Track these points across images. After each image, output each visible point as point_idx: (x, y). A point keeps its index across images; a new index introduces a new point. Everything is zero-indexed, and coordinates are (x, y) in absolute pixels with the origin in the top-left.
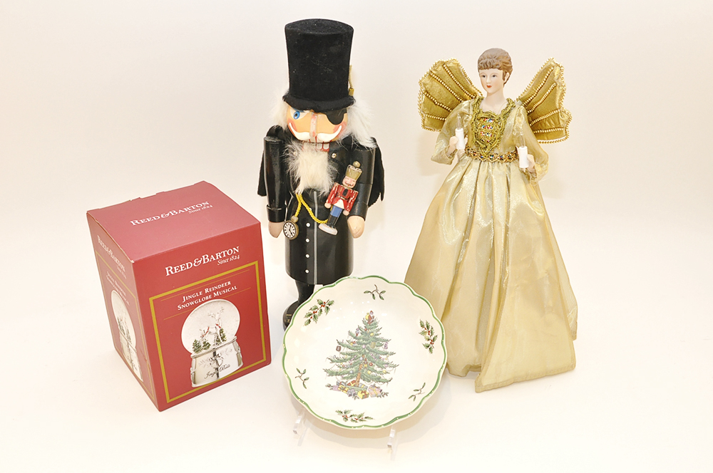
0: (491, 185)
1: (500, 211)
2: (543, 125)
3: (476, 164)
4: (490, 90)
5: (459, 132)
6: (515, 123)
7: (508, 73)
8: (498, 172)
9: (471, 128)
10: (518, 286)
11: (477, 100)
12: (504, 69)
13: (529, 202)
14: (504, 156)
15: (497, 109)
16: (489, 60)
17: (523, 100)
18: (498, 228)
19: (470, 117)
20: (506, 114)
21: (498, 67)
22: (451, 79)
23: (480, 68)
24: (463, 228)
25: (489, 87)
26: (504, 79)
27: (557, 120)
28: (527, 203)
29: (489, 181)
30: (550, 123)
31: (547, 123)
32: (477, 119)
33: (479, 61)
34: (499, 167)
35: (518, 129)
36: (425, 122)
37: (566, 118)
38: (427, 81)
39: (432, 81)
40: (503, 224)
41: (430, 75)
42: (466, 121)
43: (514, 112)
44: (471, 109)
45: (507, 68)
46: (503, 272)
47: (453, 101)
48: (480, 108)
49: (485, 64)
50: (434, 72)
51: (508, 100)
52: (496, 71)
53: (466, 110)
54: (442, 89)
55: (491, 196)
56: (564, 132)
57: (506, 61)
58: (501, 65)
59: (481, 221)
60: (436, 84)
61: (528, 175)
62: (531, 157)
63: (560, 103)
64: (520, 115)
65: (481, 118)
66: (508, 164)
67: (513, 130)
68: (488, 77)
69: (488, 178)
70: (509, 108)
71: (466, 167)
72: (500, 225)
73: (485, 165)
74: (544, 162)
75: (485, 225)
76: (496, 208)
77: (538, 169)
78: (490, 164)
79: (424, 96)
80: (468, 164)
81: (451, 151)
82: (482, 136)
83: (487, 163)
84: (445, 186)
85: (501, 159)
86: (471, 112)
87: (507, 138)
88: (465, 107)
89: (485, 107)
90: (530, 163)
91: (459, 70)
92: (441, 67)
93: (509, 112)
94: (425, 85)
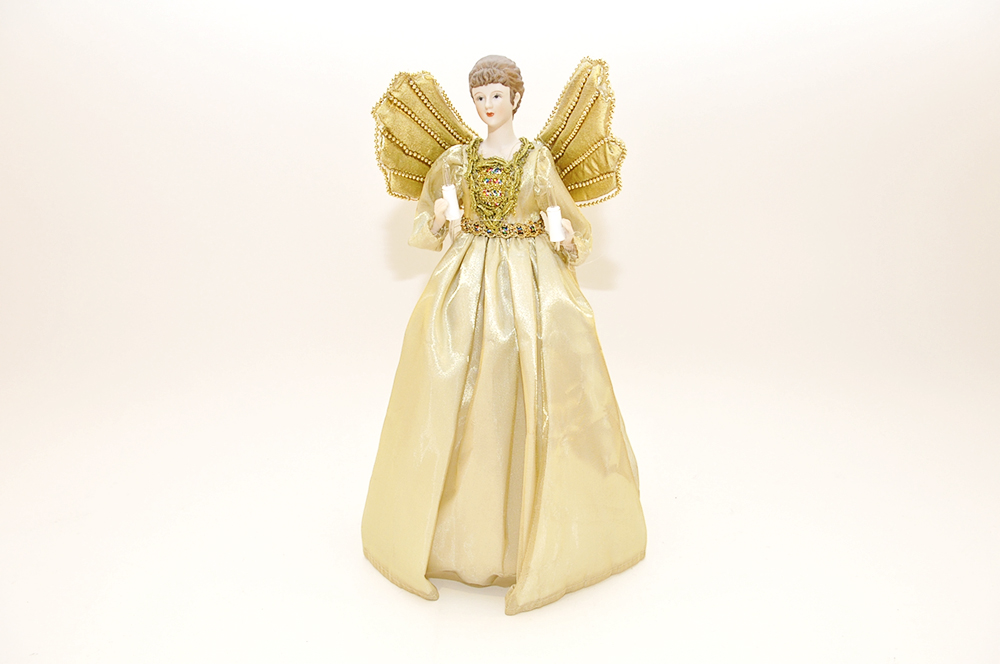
0: (507, 275)
1: (526, 315)
2: (580, 174)
3: (480, 243)
4: (493, 121)
5: (450, 193)
6: (536, 173)
7: (518, 94)
8: (516, 254)
9: (467, 187)
10: (565, 436)
11: (472, 144)
12: (511, 86)
13: (571, 298)
14: (523, 228)
15: (507, 153)
16: (486, 71)
17: (544, 139)
18: (524, 344)
19: (465, 169)
20: (522, 158)
21: (501, 80)
22: (425, 109)
23: (473, 86)
24: (466, 347)
25: (490, 115)
26: (513, 104)
27: (602, 158)
28: (568, 299)
29: (504, 267)
30: (590, 168)
31: (586, 169)
32: (475, 170)
33: (470, 75)
34: (517, 246)
35: (543, 182)
36: (392, 184)
37: (617, 151)
38: (384, 110)
39: (391, 111)
40: (532, 335)
41: (389, 99)
42: (458, 176)
43: (533, 157)
44: (465, 155)
45: (515, 84)
46: (540, 416)
47: (434, 149)
48: (479, 152)
49: (481, 77)
50: (396, 95)
51: (522, 140)
52: (498, 87)
53: (458, 159)
54: (414, 126)
55: (510, 294)
56: (614, 180)
57: (514, 73)
58: (505, 77)
59: (496, 332)
60: (402, 117)
61: (564, 256)
62: (567, 223)
63: (606, 127)
64: (543, 159)
65: (483, 168)
66: (531, 240)
67: (536, 184)
68: (488, 98)
69: (503, 266)
70: (525, 150)
71: (464, 250)
72: (528, 338)
73: (494, 244)
74: (585, 236)
75: (503, 338)
76: (518, 310)
77: (579, 244)
78: (503, 241)
79: (384, 138)
80: (468, 244)
81: (438, 225)
82: (485, 197)
83: (497, 240)
84: (433, 283)
85: (519, 233)
86: (466, 161)
87: (526, 198)
88: (455, 154)
89: (485, 152)
90: (566, 232)
91: (437, 92)
92: (405, 85)
93: (526, 156)
94: (382, 117)
